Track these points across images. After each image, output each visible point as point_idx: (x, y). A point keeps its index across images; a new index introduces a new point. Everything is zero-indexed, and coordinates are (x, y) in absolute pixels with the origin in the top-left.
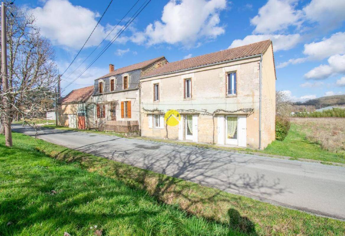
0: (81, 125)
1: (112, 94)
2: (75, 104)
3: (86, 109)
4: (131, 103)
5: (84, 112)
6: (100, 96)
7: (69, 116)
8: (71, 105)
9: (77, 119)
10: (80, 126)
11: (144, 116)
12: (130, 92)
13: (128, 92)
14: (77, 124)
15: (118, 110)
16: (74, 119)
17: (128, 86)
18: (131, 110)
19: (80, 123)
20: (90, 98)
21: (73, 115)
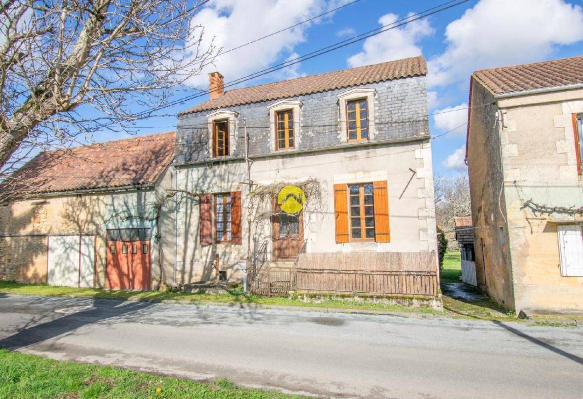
0: (121, 274)
1: (280, 160)
2: (95, 197)
3: (155, 215)
4: (390, 187)
5: (148, 224)
6: (216, 167)
7: (52, 242)
8: (65, 199)
9: (102, 251)
10: (114, 277)
11: (528, 230)
12: (380, 151)
13: (370, 150)
14: (100, 269)
15: (313, 216)
16: (83, 251)
17: (373, 131)
18: (390, 213)
19: (117, 265)
20: (168, 174)
21: (77, 238)
